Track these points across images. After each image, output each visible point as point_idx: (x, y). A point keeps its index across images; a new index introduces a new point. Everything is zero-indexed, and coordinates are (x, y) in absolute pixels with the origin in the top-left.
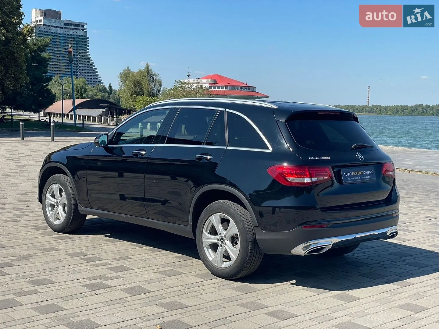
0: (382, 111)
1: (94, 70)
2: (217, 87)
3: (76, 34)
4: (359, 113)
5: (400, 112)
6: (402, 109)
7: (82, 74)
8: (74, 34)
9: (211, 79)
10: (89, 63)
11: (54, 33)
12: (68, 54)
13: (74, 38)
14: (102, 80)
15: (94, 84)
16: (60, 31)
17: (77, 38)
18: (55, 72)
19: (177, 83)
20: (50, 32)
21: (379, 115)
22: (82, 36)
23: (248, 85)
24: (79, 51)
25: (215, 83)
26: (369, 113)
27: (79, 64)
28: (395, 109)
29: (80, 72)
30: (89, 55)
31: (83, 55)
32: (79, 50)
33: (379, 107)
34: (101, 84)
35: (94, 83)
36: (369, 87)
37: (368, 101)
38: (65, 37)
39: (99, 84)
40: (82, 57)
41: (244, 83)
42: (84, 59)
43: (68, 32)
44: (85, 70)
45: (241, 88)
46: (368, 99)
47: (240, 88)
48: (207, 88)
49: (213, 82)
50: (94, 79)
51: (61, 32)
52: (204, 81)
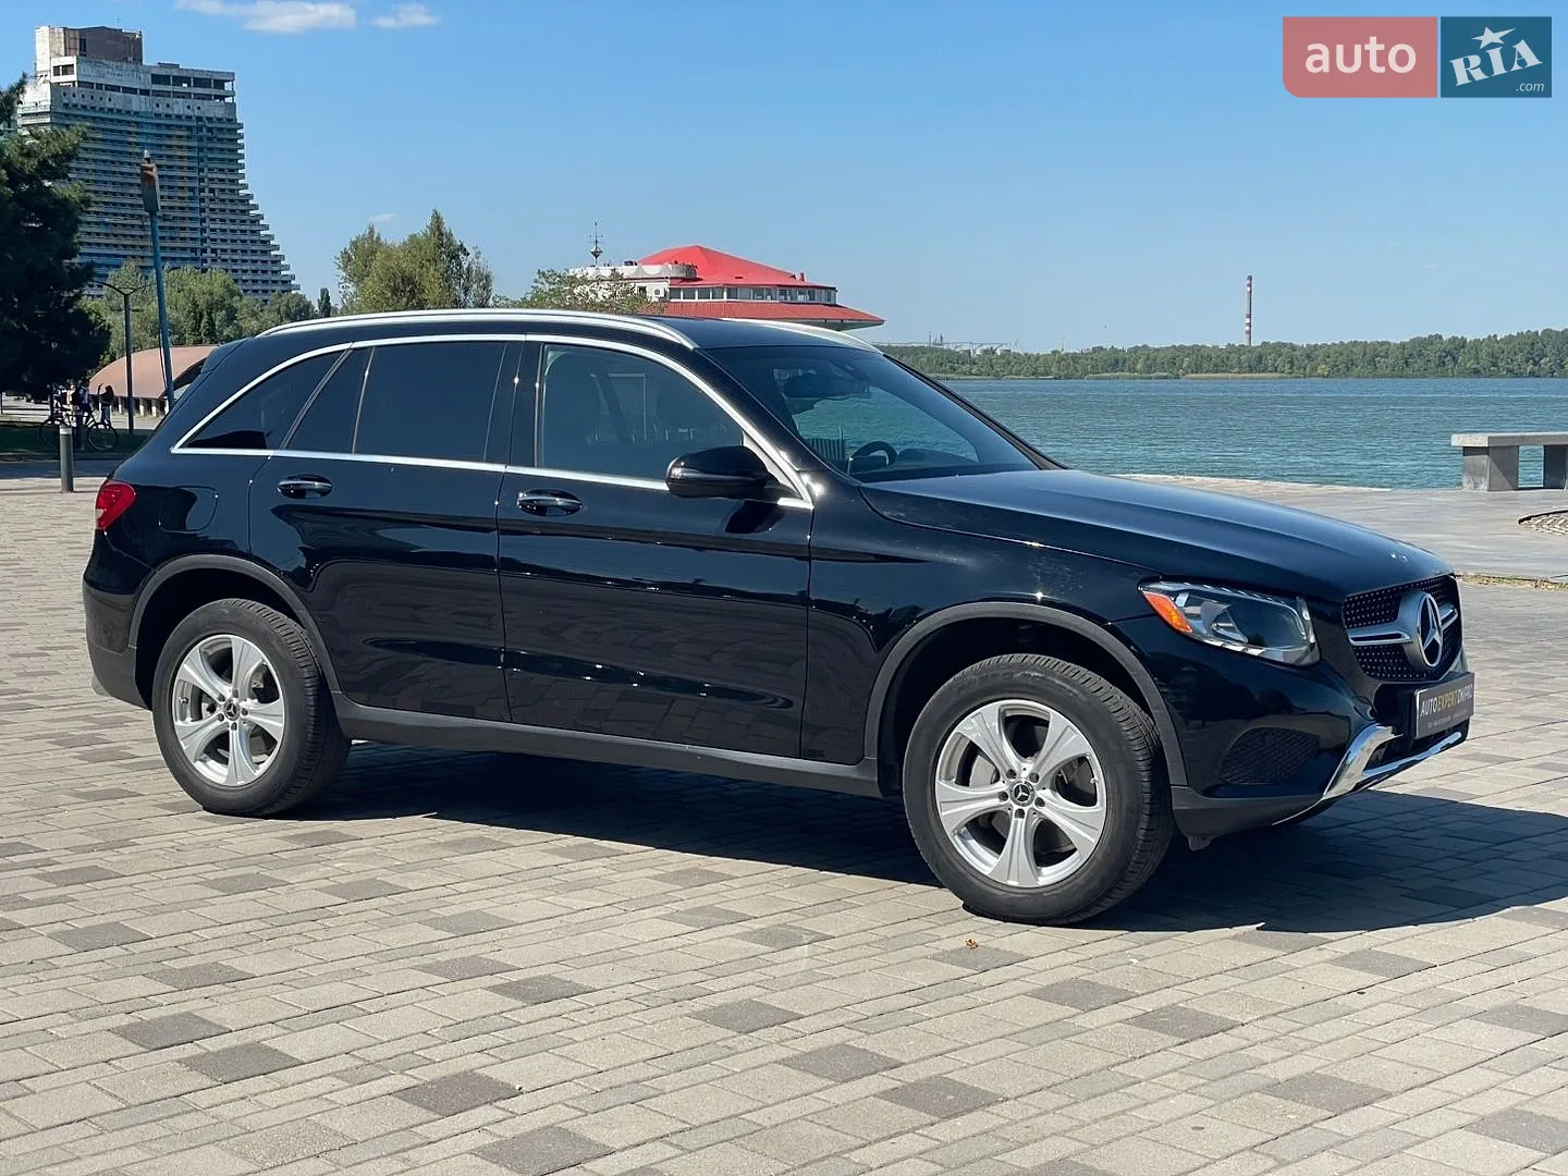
0: (1296, 362)
1: (264, 242)
2: (697, 293)
3: (197, 113)
4: (1217, 372)
5: (1362, 367)
6: (1368, 357)
7: (223, 257)
8: (190, 113)
9: (676, 263)
10: (244, 217)
11: (119, 111)
12: (139, 185)
13: (189, 128)
14: (293, 277)
15: (265, 291)
16: (137, 103)
17: (200, 129)
18: (125, 253)
19: (543, 280)
20: (102, 109)
21: (1286, 378)
22: (220, 120)
23: (809, 281)
24: (210, 176)
25: (690, 276)
26: (1251, 371)
27: (211, 220)
28: (1341, 354)
29: (214, 251)
30: (245, 187)
31: (223, 187)
32: (210, 169)
33: (1285, 350)
34: (293, 292)
35: (265, 288)
36: (1250, 278)
37: (1247, 328)
38: (158, 125)
39: (283, 292)
40: (223, 197)
41: (794, 277)
42: (227, 202)
43: (168, 106)
44: (234, 241)
45: (783, 293)
46: (1248, 321)
47: (781, 295)
48: (662, 295)
49: (684, 275)
50: (264, 272)
51: (143, 110)
52: (653, 270)
